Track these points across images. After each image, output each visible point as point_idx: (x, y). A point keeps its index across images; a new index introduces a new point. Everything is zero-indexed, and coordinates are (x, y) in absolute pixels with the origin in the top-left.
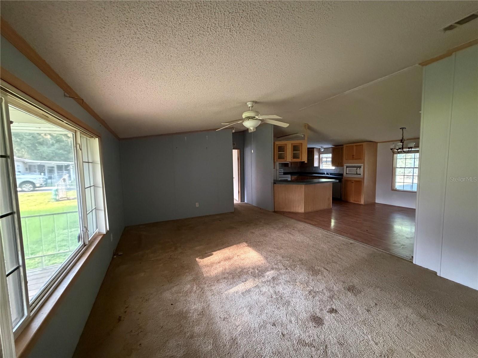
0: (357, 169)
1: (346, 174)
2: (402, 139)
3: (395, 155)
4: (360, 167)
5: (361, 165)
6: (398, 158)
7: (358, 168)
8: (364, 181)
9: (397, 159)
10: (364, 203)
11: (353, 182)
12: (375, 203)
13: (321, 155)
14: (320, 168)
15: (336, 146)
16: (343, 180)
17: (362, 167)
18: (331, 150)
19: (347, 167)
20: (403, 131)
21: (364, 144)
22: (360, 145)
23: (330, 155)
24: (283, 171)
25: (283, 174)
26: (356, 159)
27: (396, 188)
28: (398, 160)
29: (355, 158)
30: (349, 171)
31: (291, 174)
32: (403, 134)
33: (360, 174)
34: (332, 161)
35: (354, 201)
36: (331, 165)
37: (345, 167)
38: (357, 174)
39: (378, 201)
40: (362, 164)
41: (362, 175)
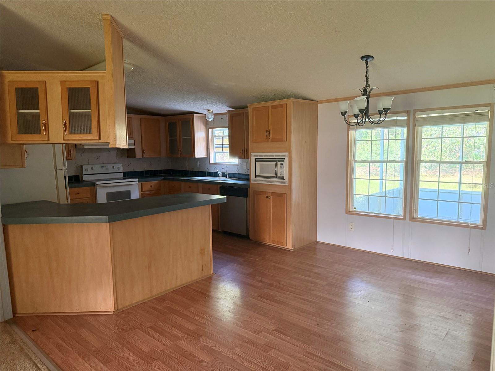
0: (276, 164)
1: (256, 176)
2: (366, 86)
3: (352, 132)
4: (282, 160)
5: (285, 156)
6: (357, 139)
7: (279, 163)
8: (291, 194)
9: (355, 141)
10: (293, 246)
11: (269, 197)
12: (317, 243)
13: (210, 130)
14: (211, 162)
15: (236, 108)
16: (250, 192)
17: (286, 160)
18: (226, 118)
19: (256, 160)
20: (367, 65)
21: (290, 102)
22: (281, 106)
23: (225, 132)
24: (124, 169)
25: (122, 176)
26: (274, 141)
27: (355, 208)
28: (357, 143)
29: (271, 137)
30: (261, 170)
31: (142, 175)
32: (367, 74)
33: (283, 178)
34: (229, 144)
35: (273, 242)
36: (228, 154)
37: (253, 160)
38: (276, 177)
39: (321, 237)
40: (286, 154)
41: (286, 179)
